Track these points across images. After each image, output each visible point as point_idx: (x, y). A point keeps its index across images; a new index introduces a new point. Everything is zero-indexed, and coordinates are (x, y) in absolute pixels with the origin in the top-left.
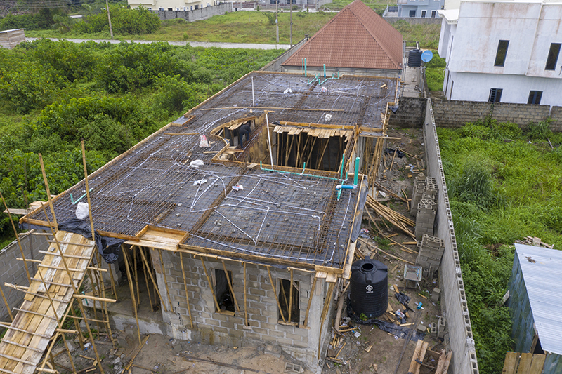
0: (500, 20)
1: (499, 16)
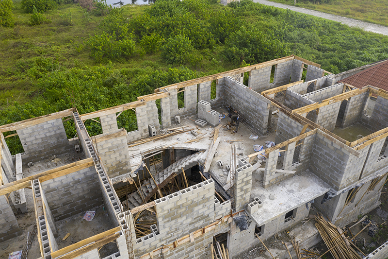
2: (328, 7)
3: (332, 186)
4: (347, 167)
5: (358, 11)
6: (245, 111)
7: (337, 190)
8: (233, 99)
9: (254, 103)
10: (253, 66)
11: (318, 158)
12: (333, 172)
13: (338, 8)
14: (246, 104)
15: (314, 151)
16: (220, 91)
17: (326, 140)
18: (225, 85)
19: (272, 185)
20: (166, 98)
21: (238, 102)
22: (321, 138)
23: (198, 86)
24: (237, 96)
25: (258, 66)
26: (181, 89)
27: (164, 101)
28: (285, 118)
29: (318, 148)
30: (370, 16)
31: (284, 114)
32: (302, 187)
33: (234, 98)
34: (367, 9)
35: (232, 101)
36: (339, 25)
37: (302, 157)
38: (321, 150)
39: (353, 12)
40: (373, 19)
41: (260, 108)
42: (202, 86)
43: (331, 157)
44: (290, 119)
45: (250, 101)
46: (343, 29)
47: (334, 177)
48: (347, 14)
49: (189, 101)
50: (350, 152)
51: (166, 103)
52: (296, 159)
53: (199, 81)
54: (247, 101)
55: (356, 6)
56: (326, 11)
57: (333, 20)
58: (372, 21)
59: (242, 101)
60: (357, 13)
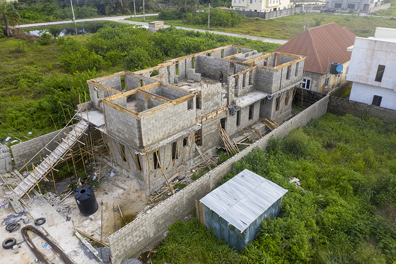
0: (379, 52)
1: (379, 49)
2: (234, 29)
3: (268, 92)
4: (274, 79)
5: (255, 31)
6: (215, 72)
7: (271, 93)
8: (205, 68)
9: (220, 65)
10: (212, 50)
11: (260, 81)
12: (268, 85)
13: (240, 30)
14: (214, 68)
15: (257, 78)
16: (197, 65)
17: (262, 70)
18: (199, 60)
19: (241, 96)
20: (172, 65)
21: (209, 68)
22: (260, 69)
23: (186, 60)
24: (208, 64)
25: (214, 50)
26: (177, 62)
27: (171, 67)
28: (239, 67)
29: (259, 76)
30: (264, 34)
31: (239, 65)
32: (255, 95)
33: (206, 66)
34: (262, 30)
35: (205, 69)
36: (245, 39)
37: (252, 82)
38: (260, 76)
39: (253, 31)
40: (267, 35)
41: (224, 66)
42: (187, 61)
43: (266, 77)
44: (243, 66)
45: (217, 64)
46: (249, 42)
47: (268, 87)
48: (249, 33)
49: (181, 69)
50: (274, 71)
51: (172, 69)
52: (250, 84)
53: (186, 57)
54: (215, 66)
55: (253, 28)
56: (234, 32)
57: (240, 37)
58: (267, 36)
59: (211, 67)
60: (255, 32)
